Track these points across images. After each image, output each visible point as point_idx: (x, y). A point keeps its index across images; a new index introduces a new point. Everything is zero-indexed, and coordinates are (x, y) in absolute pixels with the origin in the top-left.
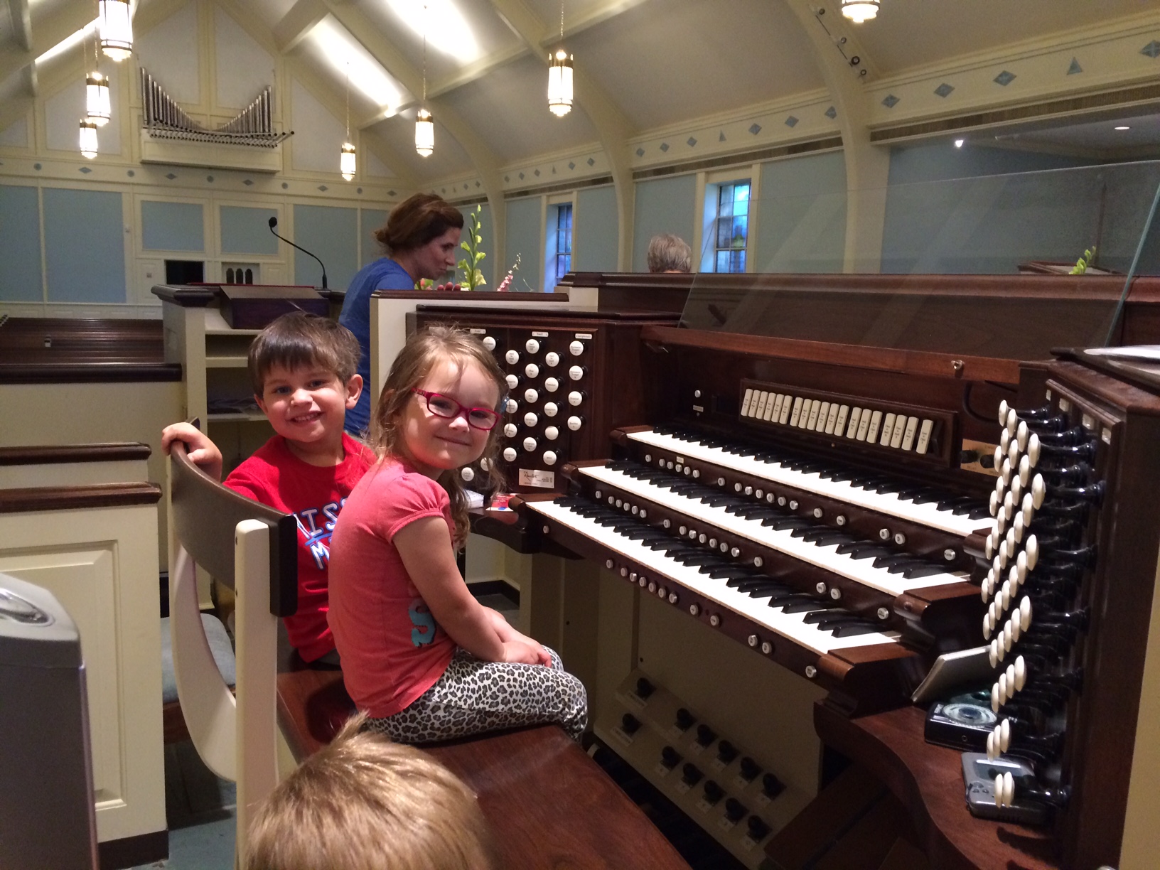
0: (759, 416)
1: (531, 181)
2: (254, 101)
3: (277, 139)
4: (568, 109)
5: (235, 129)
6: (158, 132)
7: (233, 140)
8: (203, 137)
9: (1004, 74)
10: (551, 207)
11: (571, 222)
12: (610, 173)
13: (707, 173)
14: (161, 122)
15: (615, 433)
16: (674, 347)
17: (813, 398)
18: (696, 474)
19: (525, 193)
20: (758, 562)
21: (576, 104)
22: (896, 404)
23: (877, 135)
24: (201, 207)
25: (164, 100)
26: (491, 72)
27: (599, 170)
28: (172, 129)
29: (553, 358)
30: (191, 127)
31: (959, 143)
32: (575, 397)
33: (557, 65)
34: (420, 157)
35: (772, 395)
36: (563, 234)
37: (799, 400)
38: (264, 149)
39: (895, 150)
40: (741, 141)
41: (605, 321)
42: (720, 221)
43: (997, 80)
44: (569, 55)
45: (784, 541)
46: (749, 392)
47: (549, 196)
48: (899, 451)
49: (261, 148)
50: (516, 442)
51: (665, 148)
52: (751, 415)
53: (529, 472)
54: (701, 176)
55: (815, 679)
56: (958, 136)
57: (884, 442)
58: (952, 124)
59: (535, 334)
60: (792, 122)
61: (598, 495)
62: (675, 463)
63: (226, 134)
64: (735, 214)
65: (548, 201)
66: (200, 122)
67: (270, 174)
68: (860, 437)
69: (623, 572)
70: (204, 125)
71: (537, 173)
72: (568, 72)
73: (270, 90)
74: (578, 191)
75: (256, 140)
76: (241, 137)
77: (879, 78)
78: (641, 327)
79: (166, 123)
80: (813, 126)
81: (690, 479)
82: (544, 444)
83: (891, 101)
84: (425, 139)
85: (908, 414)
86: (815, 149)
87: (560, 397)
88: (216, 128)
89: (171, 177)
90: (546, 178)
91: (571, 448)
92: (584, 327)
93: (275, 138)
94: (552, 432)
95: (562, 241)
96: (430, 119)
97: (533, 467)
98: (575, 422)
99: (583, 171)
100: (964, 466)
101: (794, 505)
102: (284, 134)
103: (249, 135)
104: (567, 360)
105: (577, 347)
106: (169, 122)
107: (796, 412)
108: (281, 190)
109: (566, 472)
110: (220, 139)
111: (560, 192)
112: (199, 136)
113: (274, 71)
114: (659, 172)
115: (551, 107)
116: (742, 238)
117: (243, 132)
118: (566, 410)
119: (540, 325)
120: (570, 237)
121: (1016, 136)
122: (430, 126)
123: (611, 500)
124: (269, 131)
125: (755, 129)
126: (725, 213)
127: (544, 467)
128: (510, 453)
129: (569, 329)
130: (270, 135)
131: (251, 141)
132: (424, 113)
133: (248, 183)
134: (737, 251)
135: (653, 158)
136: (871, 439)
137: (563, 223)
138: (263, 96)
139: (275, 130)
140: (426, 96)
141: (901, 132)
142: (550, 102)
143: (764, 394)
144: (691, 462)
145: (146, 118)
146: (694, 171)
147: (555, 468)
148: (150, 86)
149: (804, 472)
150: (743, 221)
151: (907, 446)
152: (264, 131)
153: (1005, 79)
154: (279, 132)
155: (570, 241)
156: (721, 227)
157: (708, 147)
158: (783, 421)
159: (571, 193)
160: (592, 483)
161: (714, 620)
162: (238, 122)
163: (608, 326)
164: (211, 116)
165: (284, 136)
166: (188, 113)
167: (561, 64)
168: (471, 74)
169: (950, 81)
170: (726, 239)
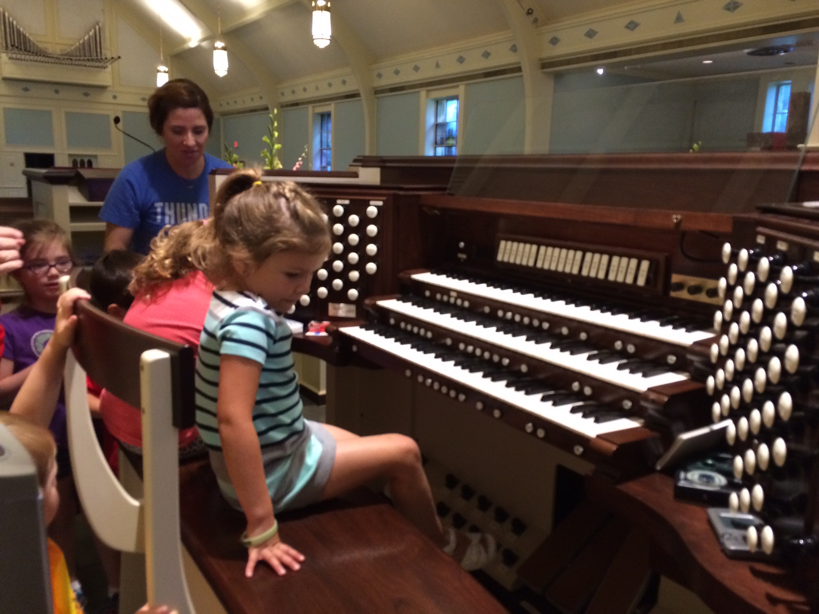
0: (512, 261)
1: (300, 96)
2: (89, 33)
3: (107, 62)
4: (327, 43)
5: (74, 55)
6: (14, 56)
7: (74, 62)
8: (50, 60)
9: (632, 22)
10: (315, 114)
11: (331, 126)
12: (358, 90)
13: (428, 91)
14: (17, 48)
15: (402, 275)
16: (444, 210)
17: (554, 246)
18: (466, 304)
19: (296, 104)
20: (524, 368)
21: (333, 39)
22: (620, 249)
23: (545, 65)
24: (49, 113)
25: (19, 31)
26: (268, 15)
27: (350, 88)
28: (26, 53)
29: (354, 219)
30: (40, 52)
31: (600, 71)
32: (372, 248)
33: (319, 10)
34: (217, 77)
35: (522, 245)
36: (325, 135)
37: (543, 249)
38: (97, 69)
39: (558, 76)
40: (451, 68)
41: (392, 192)
42: (437, 126)
43: (627, 27)
44: (327, 3)
45: (544, 352)
46: (503, 243)
47: (314, 107)
48: (624, 284)
49: (95, 69)
50: (327, 283)
51: (397, 72)
52: (506, 260)
53: (336, 305)
54: (423, 93)
55: (583, 456)
56: (600, 67)
57: (611, 277)
58: (596, 57)
59: (339, 201)
60: (487, 55)
61: (392, 321)
62: (449, 296)
63: (68, 57)
64: (448, 121)
65: (313, 111)
66: (46, 48)
67: (103, 88)
68: (593, 274)
69: (420, 379)
70: (50, 51)
71: (305, 90)
72: (327, 15)
73: (100, 25)
74: (335, 103)
75: (91, 62)
76: (80, 60)
77: (546, 24)
78: (419, 196)
79: (21, 49)
80: (502, 58)
81: (462, 308)
82: (348, 284)
83: (554, 41)
84: (221, 64)
85: (630, 257)
86: (503, 74)
87: (360, 248)
88: (60, 53)
89: (26, 90)
90: (311, 94)
91: (369, 286)
92: (376, 196)
93: (106, 61)
94: (354, 275)
95: (324, 139)
96: (224, 49)
97: (339, 301)
98: (371, 267)
99: (338, 89)
100: (673, 294)
101: (546, 325)
102: (112, 58)
103: (86, 58)
104: (365, 221)
105: (372, 211)
106: (23, 49)
107: (541, 257)
108: (113, 101)
109: (367, 305)
110: (64, 62)
111: (323, 103)
112: (46, 59)
113: (103, 10)
114: (393, 90)
115: (314, 41)
116: (453, 138)
117: (80, 56)
118: (365, 258)
119: (343, 195)
120: (330, 136)
121: (639, 66)
122: (225, 53)
123: (403, 325)
124: (101, 55)
125: (461, 60)
126: (440, 120)
127: (347, 301)
128: (323, 291)
129: (363, 198)
130: (102, 59)
131: (88, 64)
132: (219, 44)
133: (86, 94)
134: (450, 147)
135: (390, 79)
136: (601, 276)
137: (325, 128)
138: (95, 29)
139: (105, 55)
140: (221, 32)
141: (561, 63)
142: (314, 38)
143: (515, 244)
144: (462, 295)
145: (4, 44)
146: (417, 90)
147: (358, 302)
148: (7, 21)
149: (553, 300)
150: (453, 126)
151: (629, 280)
152: (97, 56)
153: (632, 26)
154: (109, 57)
155: (330, 139)
156: (438, 130)
157: (428, 73)
158: (531, 264)
159: (330, 104)
160: (387, 312)
161: (497, 413)
162: (78, 49)
163: (394, 195)
164: (56, 43)
165: (113, 60)
166: (38, 41)
167: (321, 9)
168: (254, 16)
169: (595, 27)
170: (442, 139)
